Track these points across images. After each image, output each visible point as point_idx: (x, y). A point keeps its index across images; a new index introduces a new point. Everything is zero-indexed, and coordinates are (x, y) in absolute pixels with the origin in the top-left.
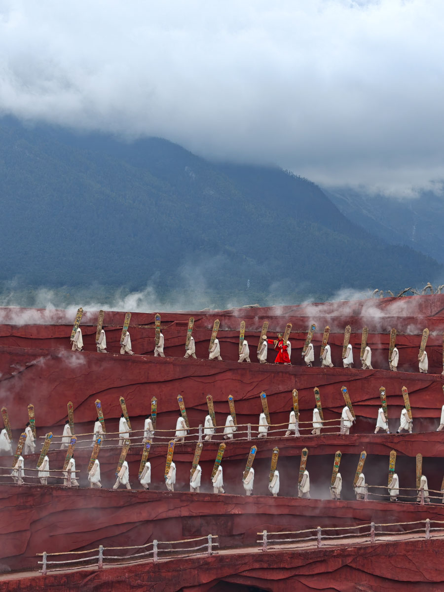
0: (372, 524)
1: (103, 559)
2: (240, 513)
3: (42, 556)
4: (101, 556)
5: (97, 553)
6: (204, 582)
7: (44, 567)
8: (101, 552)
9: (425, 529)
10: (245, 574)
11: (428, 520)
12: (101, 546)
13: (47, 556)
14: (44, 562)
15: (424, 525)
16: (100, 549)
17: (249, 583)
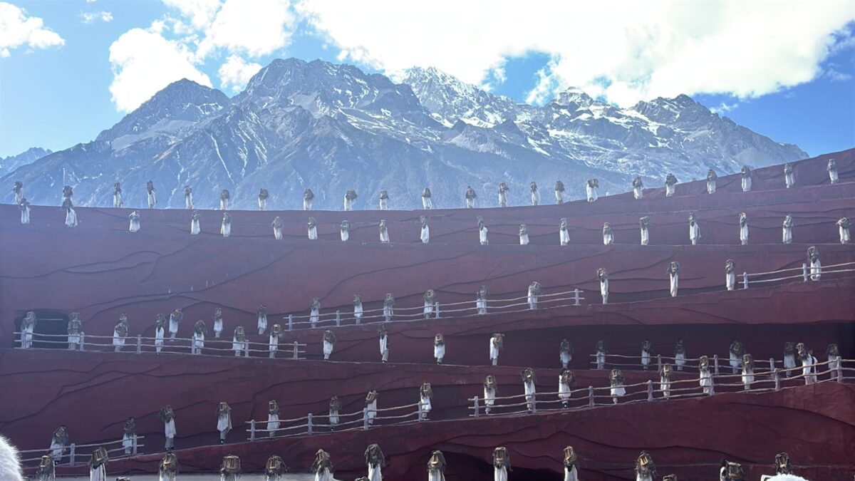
0: (590, 387)
1: (313, 427)
2: (465, 383)
3: (250, 424)
4: (310, 424)
5: (306, 421)
6: (411, 449)
7: (253, 435)
8: (310, 420)
9: (648, 391)
10: (453, 441)
11: (649, 381)
12: (310, 414)
13: (256, 424)
14: (253, 430)
15: (646, 387)
16: (309, 417)
17: (460, 451)
